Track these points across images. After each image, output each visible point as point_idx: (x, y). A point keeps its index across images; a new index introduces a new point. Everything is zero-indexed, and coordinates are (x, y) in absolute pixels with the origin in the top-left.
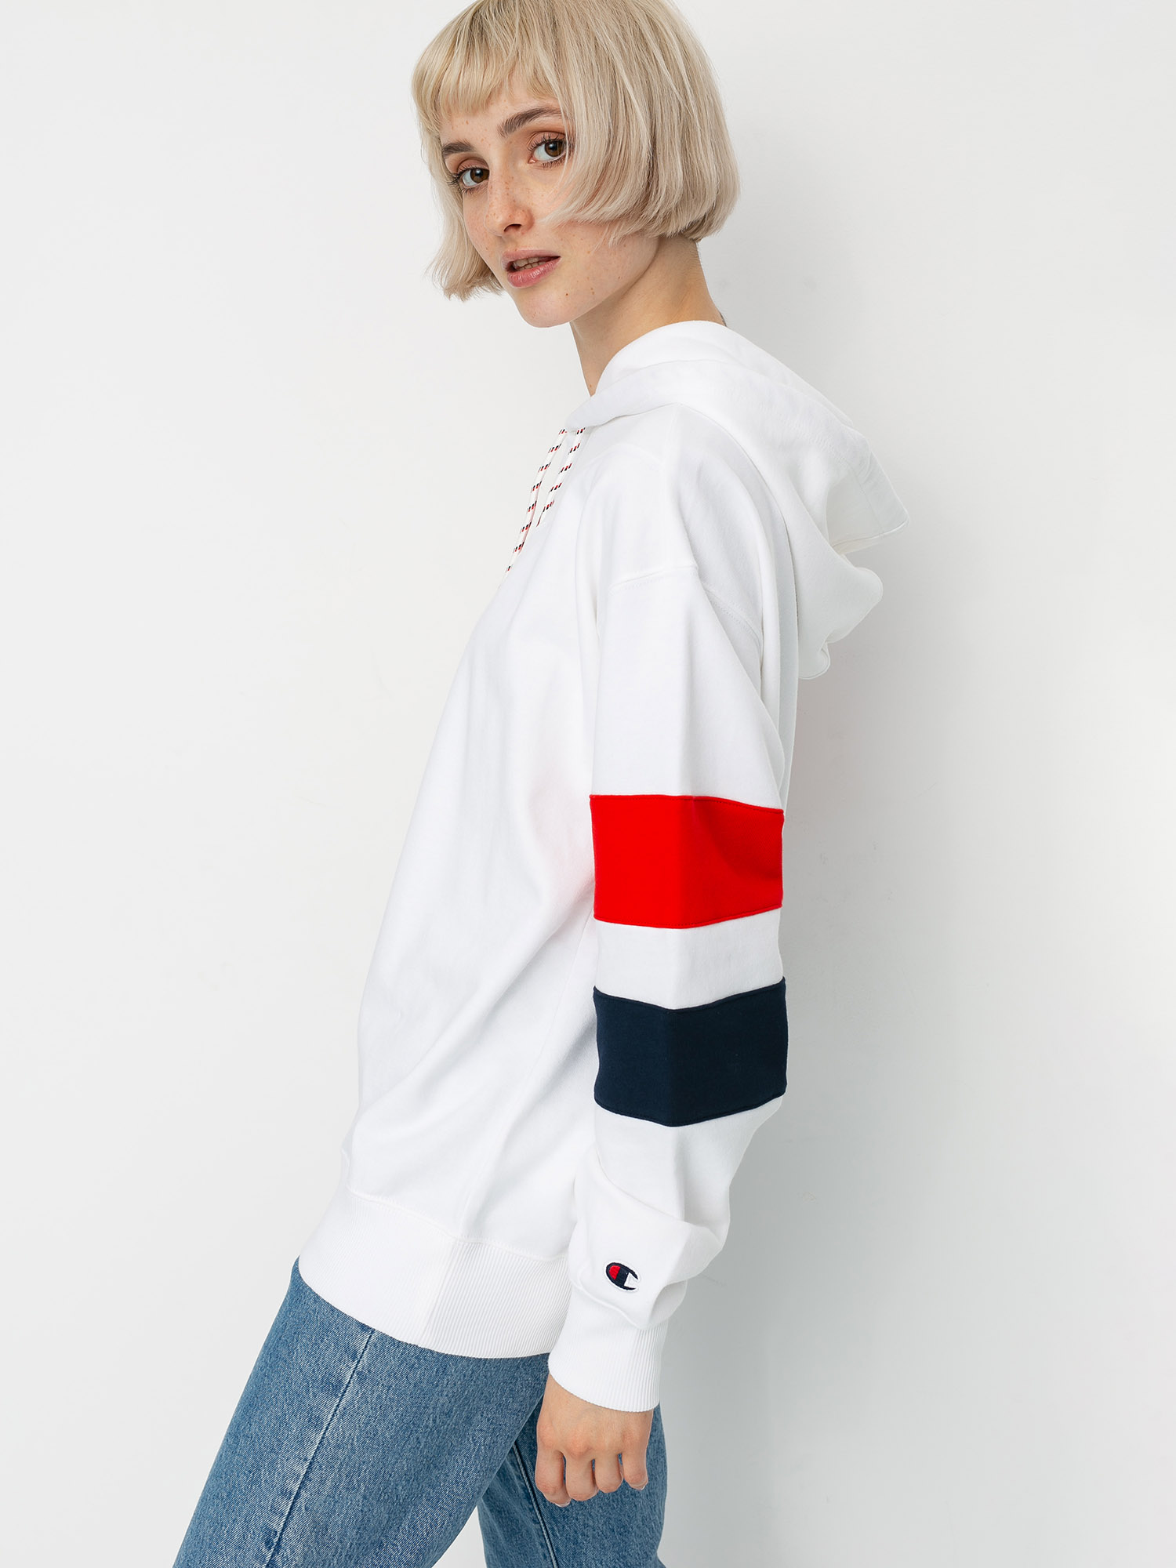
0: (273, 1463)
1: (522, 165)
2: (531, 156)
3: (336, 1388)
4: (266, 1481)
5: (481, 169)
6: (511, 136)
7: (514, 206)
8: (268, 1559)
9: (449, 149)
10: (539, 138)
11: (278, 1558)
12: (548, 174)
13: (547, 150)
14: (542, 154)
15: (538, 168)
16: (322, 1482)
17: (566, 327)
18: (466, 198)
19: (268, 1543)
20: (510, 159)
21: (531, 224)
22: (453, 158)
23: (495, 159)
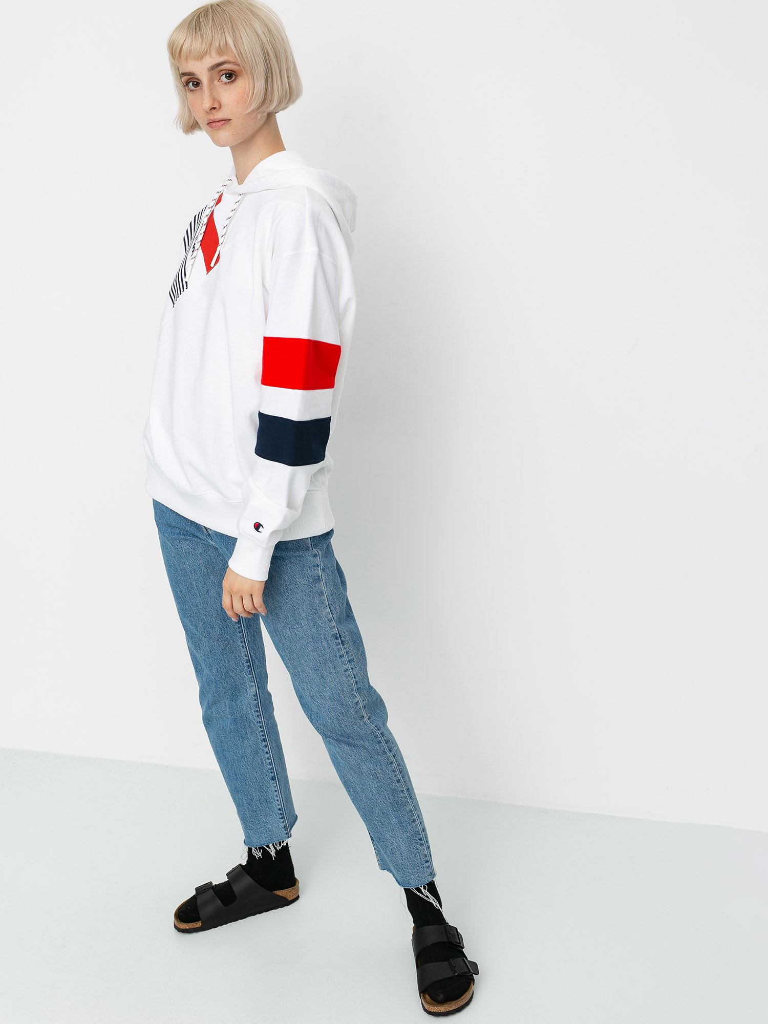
0: (319, 617)
1: (216, 82)
2: (220, 79)
3: (319, 579)
4: (322, 623)
5: (196, 82)
6: (212, 71)
7: (214, 100)
8: (340, 642)
9: (184, 74)
10: (224, 72)
11: (343, 639)
12: (227, 87)
13: (226, 77)
14: (224, 78)
15: (223, 84)
16: (336, 609)
17: (229, 147)
18: (189, 94)
19: (337, 638)
20: (211, 80)
21: (220, 107)
22: (186, 78)
23: (205, 80)
